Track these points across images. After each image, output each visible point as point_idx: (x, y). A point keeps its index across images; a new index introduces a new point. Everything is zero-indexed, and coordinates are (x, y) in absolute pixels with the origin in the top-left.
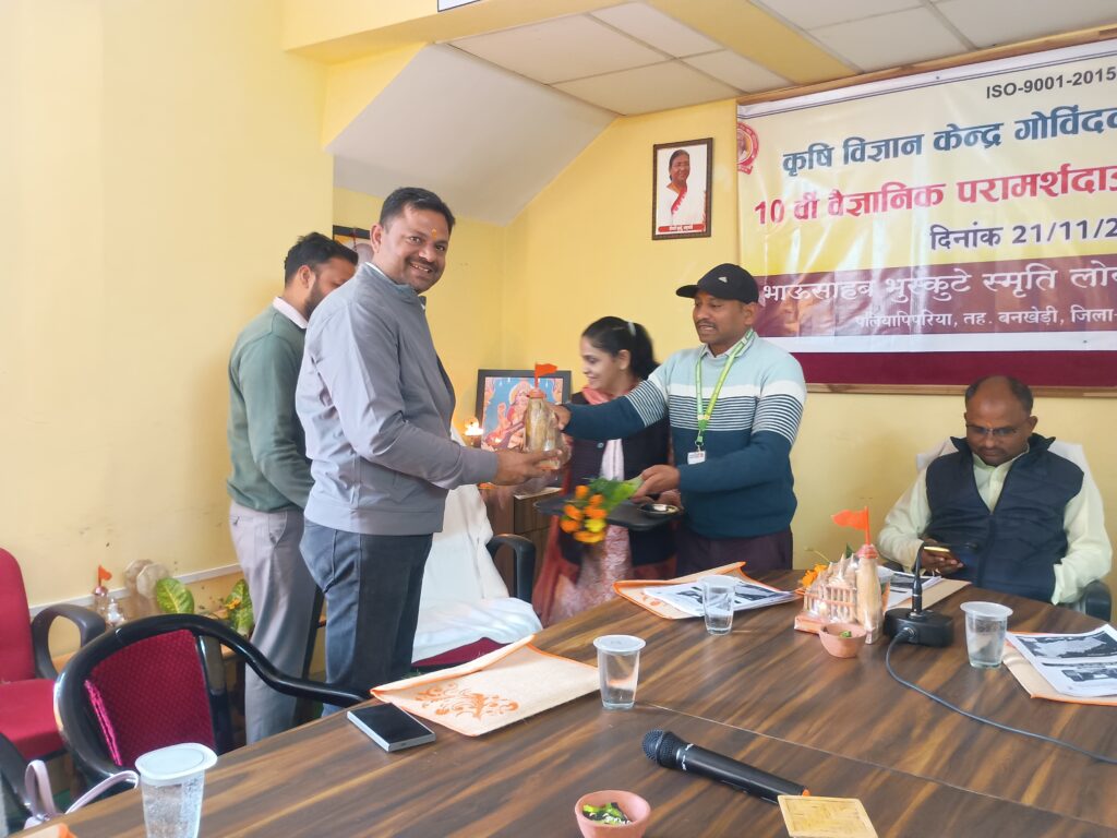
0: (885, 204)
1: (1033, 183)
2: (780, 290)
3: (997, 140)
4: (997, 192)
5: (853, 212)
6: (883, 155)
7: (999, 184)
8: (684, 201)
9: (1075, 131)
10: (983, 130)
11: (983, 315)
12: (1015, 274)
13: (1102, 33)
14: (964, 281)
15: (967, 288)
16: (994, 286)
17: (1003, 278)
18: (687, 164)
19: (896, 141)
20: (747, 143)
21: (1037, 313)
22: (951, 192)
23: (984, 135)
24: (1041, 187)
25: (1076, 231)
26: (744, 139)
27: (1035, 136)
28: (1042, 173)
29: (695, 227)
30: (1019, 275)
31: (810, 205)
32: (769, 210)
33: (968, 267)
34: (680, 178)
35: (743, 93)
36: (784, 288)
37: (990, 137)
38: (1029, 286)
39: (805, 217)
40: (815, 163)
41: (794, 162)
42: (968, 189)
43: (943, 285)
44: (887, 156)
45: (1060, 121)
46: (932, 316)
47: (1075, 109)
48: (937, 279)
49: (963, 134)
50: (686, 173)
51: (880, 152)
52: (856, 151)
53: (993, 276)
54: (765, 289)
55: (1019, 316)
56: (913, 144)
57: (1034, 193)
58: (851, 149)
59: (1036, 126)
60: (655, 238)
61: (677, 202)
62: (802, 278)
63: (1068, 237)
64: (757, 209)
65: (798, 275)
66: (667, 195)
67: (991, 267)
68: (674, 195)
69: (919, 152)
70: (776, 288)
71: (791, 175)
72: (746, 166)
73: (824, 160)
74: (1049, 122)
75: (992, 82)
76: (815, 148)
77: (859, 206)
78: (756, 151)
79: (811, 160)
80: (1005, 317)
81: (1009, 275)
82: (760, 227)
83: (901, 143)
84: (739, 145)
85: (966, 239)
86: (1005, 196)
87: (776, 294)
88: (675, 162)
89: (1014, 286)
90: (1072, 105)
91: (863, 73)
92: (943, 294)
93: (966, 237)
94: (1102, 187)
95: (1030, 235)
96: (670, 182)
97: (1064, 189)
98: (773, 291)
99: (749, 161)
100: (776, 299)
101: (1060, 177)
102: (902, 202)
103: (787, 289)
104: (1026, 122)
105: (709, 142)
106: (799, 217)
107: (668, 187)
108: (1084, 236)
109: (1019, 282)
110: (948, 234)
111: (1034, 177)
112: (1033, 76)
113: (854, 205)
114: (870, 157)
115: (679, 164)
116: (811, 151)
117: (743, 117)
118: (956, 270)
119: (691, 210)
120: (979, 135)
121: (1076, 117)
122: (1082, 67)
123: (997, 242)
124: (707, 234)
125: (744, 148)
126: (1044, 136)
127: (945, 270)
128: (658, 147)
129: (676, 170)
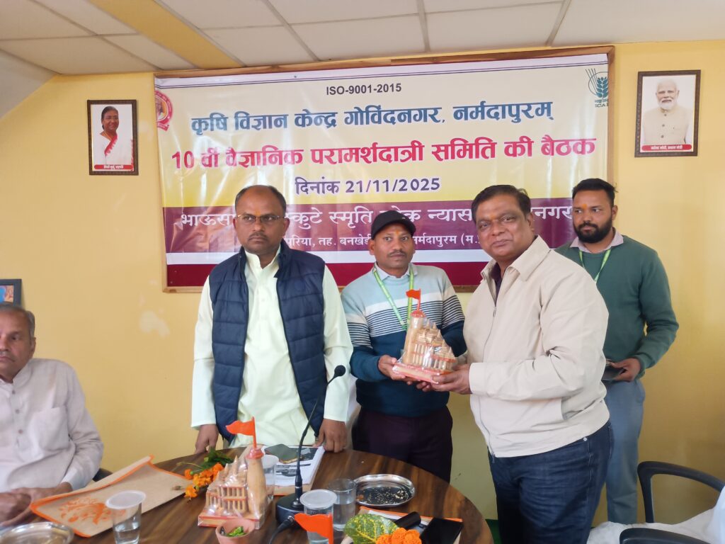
0: (265, 160)
1: (357, 154)
2: (194, 218)
3: (334, 122)
4: (335, 158)
5: (243, 164)
6: (262, 126)
7: (336, 153)
8: (115, 146)
9: (379, 122)
10: (326, 115)
11: (331, 239)
12: (348, 212)
13: (393, 60)
14: (318, 216)
15: (320, 221)
16: (336, 220)
17: (342, 215)
18: (116, 118)
19: (270, 117)
20: (163, 106)
21: (362, 238)
22: (307, 155)
23: (326, 119)
24: (362, 156)
25: (382, 186)
26: (161, 104)
27: (356, 123)
28: (361, 148)
29: (126, 167)
30: (351, 213)
31: (213, 157)
32: (182, 159)
33: (320, 207)
34: (111, 128)
35: (159, 69)
36: (196, 216)
37: (330, 120)
38: (357, 221)
39: (210, 165)
40: (215, 127)
41: (200, 125)
42: (317, 154)
43: (305, 219)
44: (265, 127)
45: (371, 114)
46: (299, 239)
47: (379, 107)
48: (301, 214)
49: (313, 117)
50: (116, 125)
51: (259, 124)
52: (243, 121)
53: (335, 214)
54: (182, 216)
55: (352, 240)
56: (281, 121)
57: (357, 160)
58: (240, 120)
59: (358, 116)
60: (92, 173)
61: (110, 147)
62: (209, 210)
63: (378, 190)
64: (173, 157)
65: (206, 208)
66: (100, 141)
67: (334, 207)
68: (107, 142)
69: (286, 126)
70: (191, 216)
71: (198, 134)
72: (164, 124)
73: (221, 126)
74: (365, 114)
75: (330, 84)
76: (214, 116)
77: (247, 161)
78: (170, 114)
79: (212, 125)
80: (343, 241)
81: (345, 213)
82: (177, 171)
83: (273, 119)
84: (157, 108)
85: (318, 188)
86: (340, 161)
87: (191, 221)
88: (106, 115)
89: (348, 220)
90: (377, 105)
91: (246, 66)
92: (305, 224)
93: (318, 186)
94: (396, 159)
95: (356, 187)
96: (102, 130)
97: (375, 160)
98: (188, 219)
99: (165, 121)
100: (191, 224)
101: (372, 151)
102: (276, 159)
103: (198, 218)
104: (351, 113)
105: (134, 103)
106: (205, 165)
107: (102, 134)
108: (387, 190)
109: (351, 218)
110: (306, 183)
111: (357, 150)
112: (355, 83)
113: (244, 160)
114: (253, 127)
115: (110, 117)
116: (211, 118)
117: (159, 87)
118: (313, 208)
119: (121, 154)
120: (323, 119)
121: (380, 112)
122: (383, 81)
123: (337, 191)
124: (136, 173)
125: (161, 110)
126: (362, 123)
127: (306, 208)
128: (90, 103)
129: (107, 121)
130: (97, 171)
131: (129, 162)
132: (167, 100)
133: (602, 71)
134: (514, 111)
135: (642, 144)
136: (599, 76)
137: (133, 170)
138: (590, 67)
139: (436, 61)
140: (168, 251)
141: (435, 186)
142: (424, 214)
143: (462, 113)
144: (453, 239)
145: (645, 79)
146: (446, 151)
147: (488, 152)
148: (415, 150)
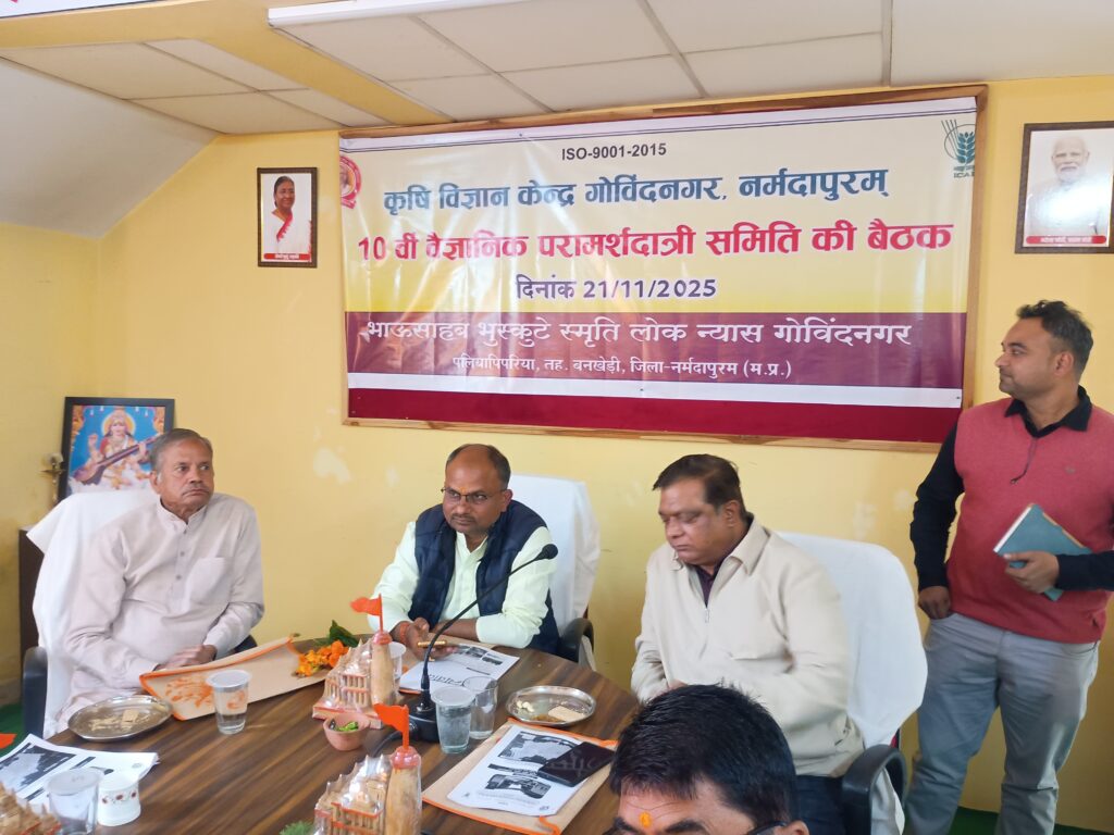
0: (477, 250)
1: (601, 242)
2: (383, 327)
3: (571, 197)
4: (571, 249)
5: (448, 255)
6: (474, 203)
7: (573, 241)
8: (290, 229)
9: (634, 198)
10: (560, 189)
11: (560, 361)
12: (586, 325)
13: (654, 111)
14: (545, 329)
15: (547, 336)
16: (569, 335)
17: (577, 329)
18: (292, 191)
19: (486, 191)
20: (350, 175)
21: (604, 362)
22: (533, 245)
23: (561, 193)
24: (607, 247)
25: (635, 289)
26: (347, 173)
27: (602, 200)
28: (608, 234)
29: (302, 256)
30: (590, 327)
31: (410, 245)
32: (372, 247)
33: (548, 317)
34: (285, 205)
35: (344, 126)
36: (387, 325)
37: (565, 195)
38: (597, 338)
39: (406, 256)
40: (414, 205)
41: (393, 202)
42: (547, 242)
43: (526, 332)
44: (478, 205)
45: (622, 187)
46: (518, 360)
47: (633, 178)
48: (523, 326)
49: (543, 191)
50: (291, 200)
51: (472, 200)
52: (451, 196)
53: (568, 326)
54: (369, 324)
55: (590, 364)
56: (500, 195)
57: (601, 253)
58: (446, 194)
59: (605, 189)
60: (261, 264)
61: (283, 230)
62: (403, 317)
63: (627, 295)
64: (360, 244)
65: (400, 314)
66: (271, 223)
67: (567, 318)
68: (280, 223)
69: (506, 204)
70: (380, 325)
71: (392, 213)
72: (349, 200)
73: (422, 203)
74: (613, 187)
75: (567, 144)
76: (414, 190)
77: (454, 250)
78: (358, 186)
79: (410, 201)
80: (578, 365)
81: (581, 326)
82: (364, 264)
83: (490, 193)
84: (342, 178)
85: (546, 289)
86: (578, 253)
87: (380, 330)
88: (280, 188)
89: (584, 337)
90: (631, 175)
91: (456, 122)
92: (528, 340)
93: (547, 287)
94: (655, 252)
95: (598, 290)
96: (275, 208)
97: (625, 252)
98: (377, 327)
99: (351, 196)
100: (380, 336)
101: (621, 239)
102: (492, 249)
103: (390, 327)
104: (594, 185)
105: (314, 171)
106: (399, 255)
107: (274, 213)
108: (641, 295)
109: (589, 333)
110: (531, 284)
111: (601, 237)
112: (601, 143)
113: (449, 249)
114: (463, 204)
115: (284, 191)
116: (409, 192)
117: (345, 150)
118: (538, 318)
119: (296, 240)
120: (556, 194)
121: (635, 184)
122: (640, 140)
123: (572, 295)
124: (314, 265)
125: (347, 182)
126: (609, 200)
127: (529, 318)
128: (261, 171)
129: (280, 196)
130: (268, 262)
131: (306, 250)
132: (355, 168)
133: (967, 124)
134: (829, 184)
135: (1027, 235)
136: (962, 131)
137: (310, 260)
138: (948, 117)
139: (716, 110)
140: (350, 370)
141: (710, 291)
142: (691, 330)
143: (751, 186)
144: (733, 367)
145: (1034, 134)
146: (726, 241)
147: (788, 243)
148: (682, 239)
